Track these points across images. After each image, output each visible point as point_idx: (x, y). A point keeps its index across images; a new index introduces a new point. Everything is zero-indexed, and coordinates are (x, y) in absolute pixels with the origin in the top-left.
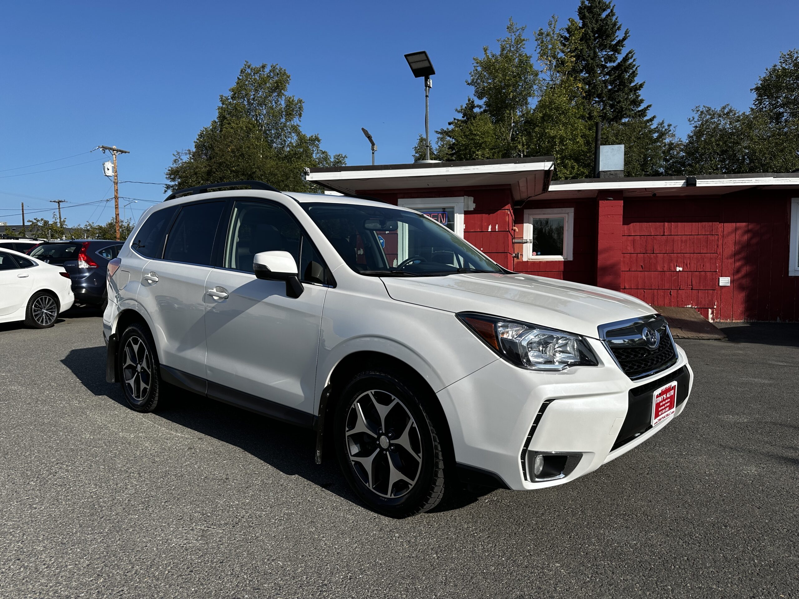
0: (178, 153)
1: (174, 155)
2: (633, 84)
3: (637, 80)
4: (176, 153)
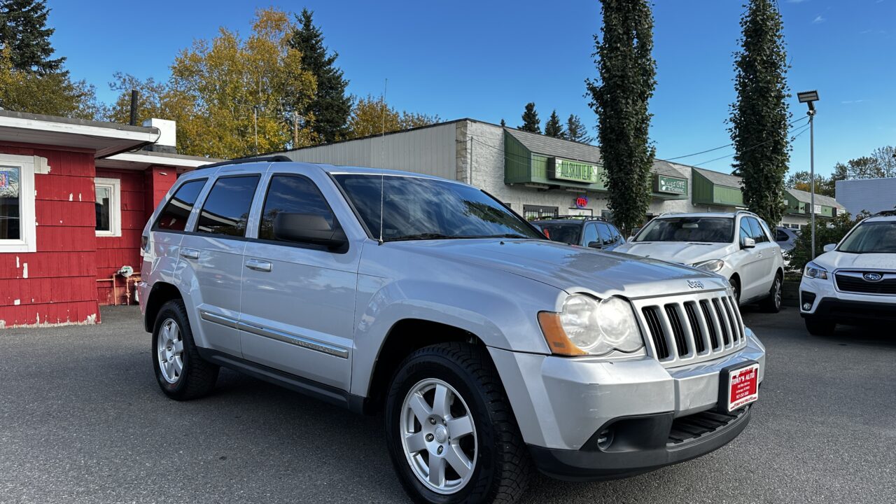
2: (43, 29)
3: (48, 25)
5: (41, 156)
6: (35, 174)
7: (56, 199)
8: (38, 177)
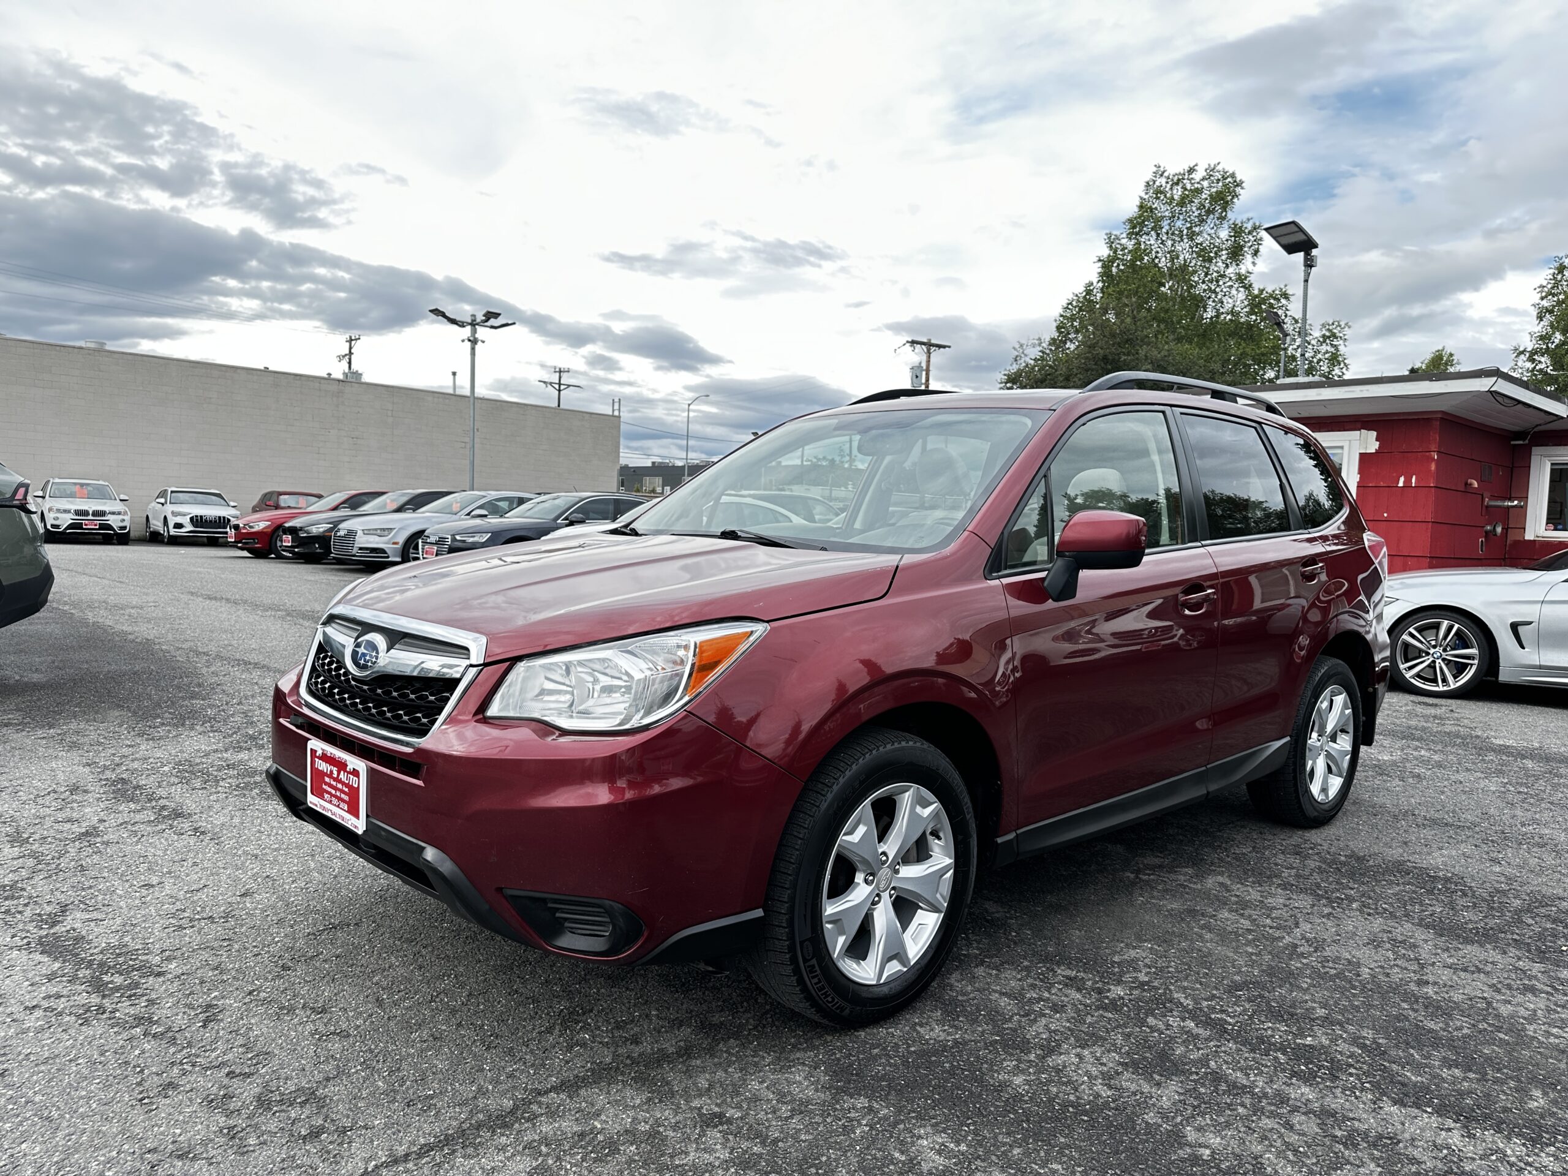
0: (1021, 346)
1: (1014, 348)
4: (1017, 346)
5: (1369, 430)
6: (1361, 454)
7: (1382, 484)
8: (1363, 456)
